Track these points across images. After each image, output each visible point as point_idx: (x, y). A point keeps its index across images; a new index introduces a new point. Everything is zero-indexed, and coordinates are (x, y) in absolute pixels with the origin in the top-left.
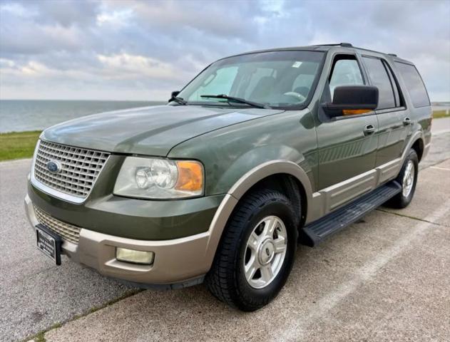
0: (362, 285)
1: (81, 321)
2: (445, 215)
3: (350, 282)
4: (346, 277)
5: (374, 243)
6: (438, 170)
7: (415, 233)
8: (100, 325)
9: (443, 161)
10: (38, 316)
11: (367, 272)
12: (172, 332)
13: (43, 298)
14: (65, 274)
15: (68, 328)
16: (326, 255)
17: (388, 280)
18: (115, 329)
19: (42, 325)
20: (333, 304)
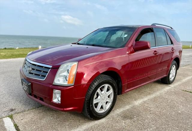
0: (134, 106)
1: (26, 112)
2: (179, 85)
3: (129, 105)
4: (129, 103)
5: (145, 93)
6: (184, 68)
7: (163, 90)
8: (33, 114)
9: (189, 65)
10: (12, 110)
11: (138, 103)
12: (58, 117)
13: (15, 104)
14: (25, 98)
15: (21, 114)
16: (124, 96)
17: (145, 105)
18: (38, 115)
19: (12, 113)
20: (120, 112)
